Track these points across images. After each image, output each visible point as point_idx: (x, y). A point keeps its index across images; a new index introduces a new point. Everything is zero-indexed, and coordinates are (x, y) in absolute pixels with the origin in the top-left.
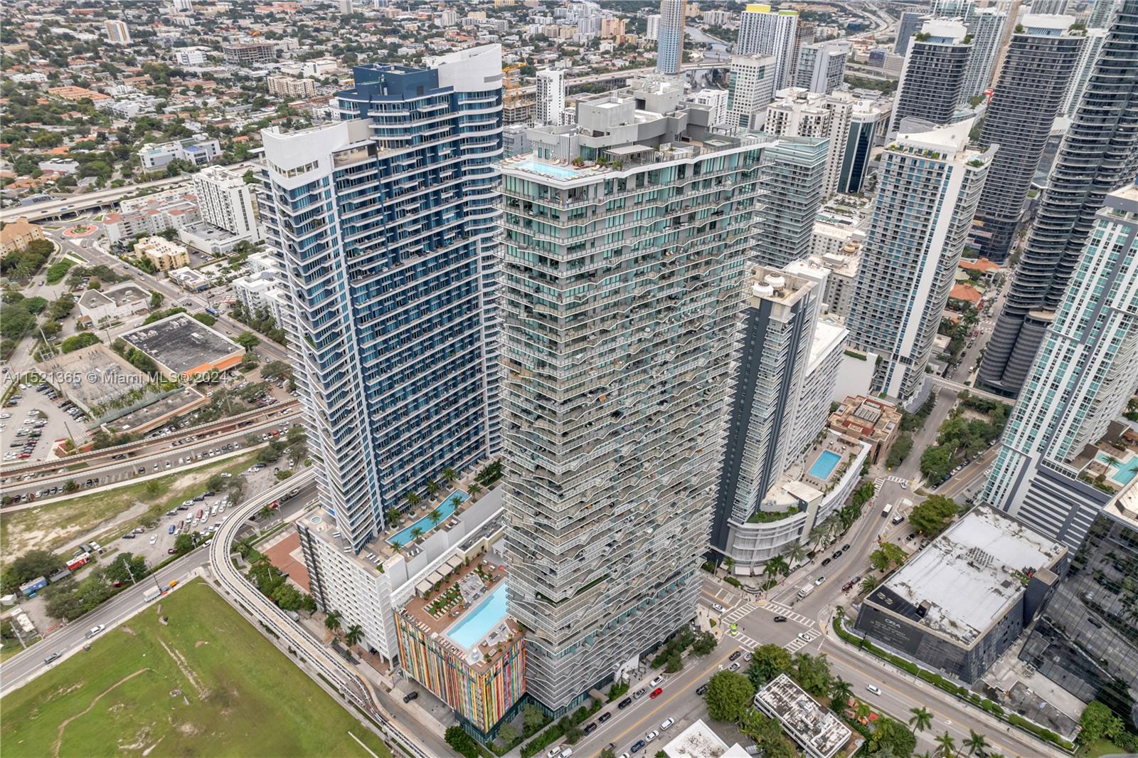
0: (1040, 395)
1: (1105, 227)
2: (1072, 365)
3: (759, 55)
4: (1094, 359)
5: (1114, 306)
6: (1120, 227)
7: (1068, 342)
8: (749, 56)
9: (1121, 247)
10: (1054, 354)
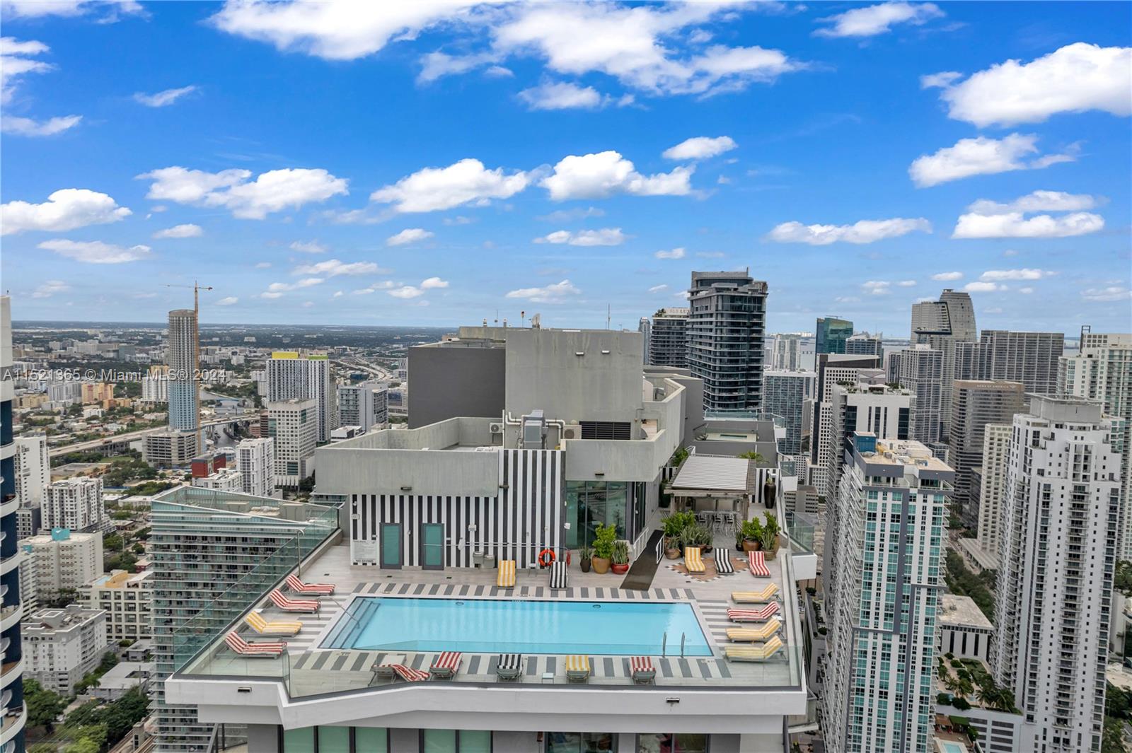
0: (870, 710)
1: (876, 498)
2: (894, 663)
3: (296, 399)
4: (915, 648)
5: (914, 581)
6: (890, 495)
7: (880, 636)
8: (287, 401)
9: (898, 516)
10: (870, 655)
